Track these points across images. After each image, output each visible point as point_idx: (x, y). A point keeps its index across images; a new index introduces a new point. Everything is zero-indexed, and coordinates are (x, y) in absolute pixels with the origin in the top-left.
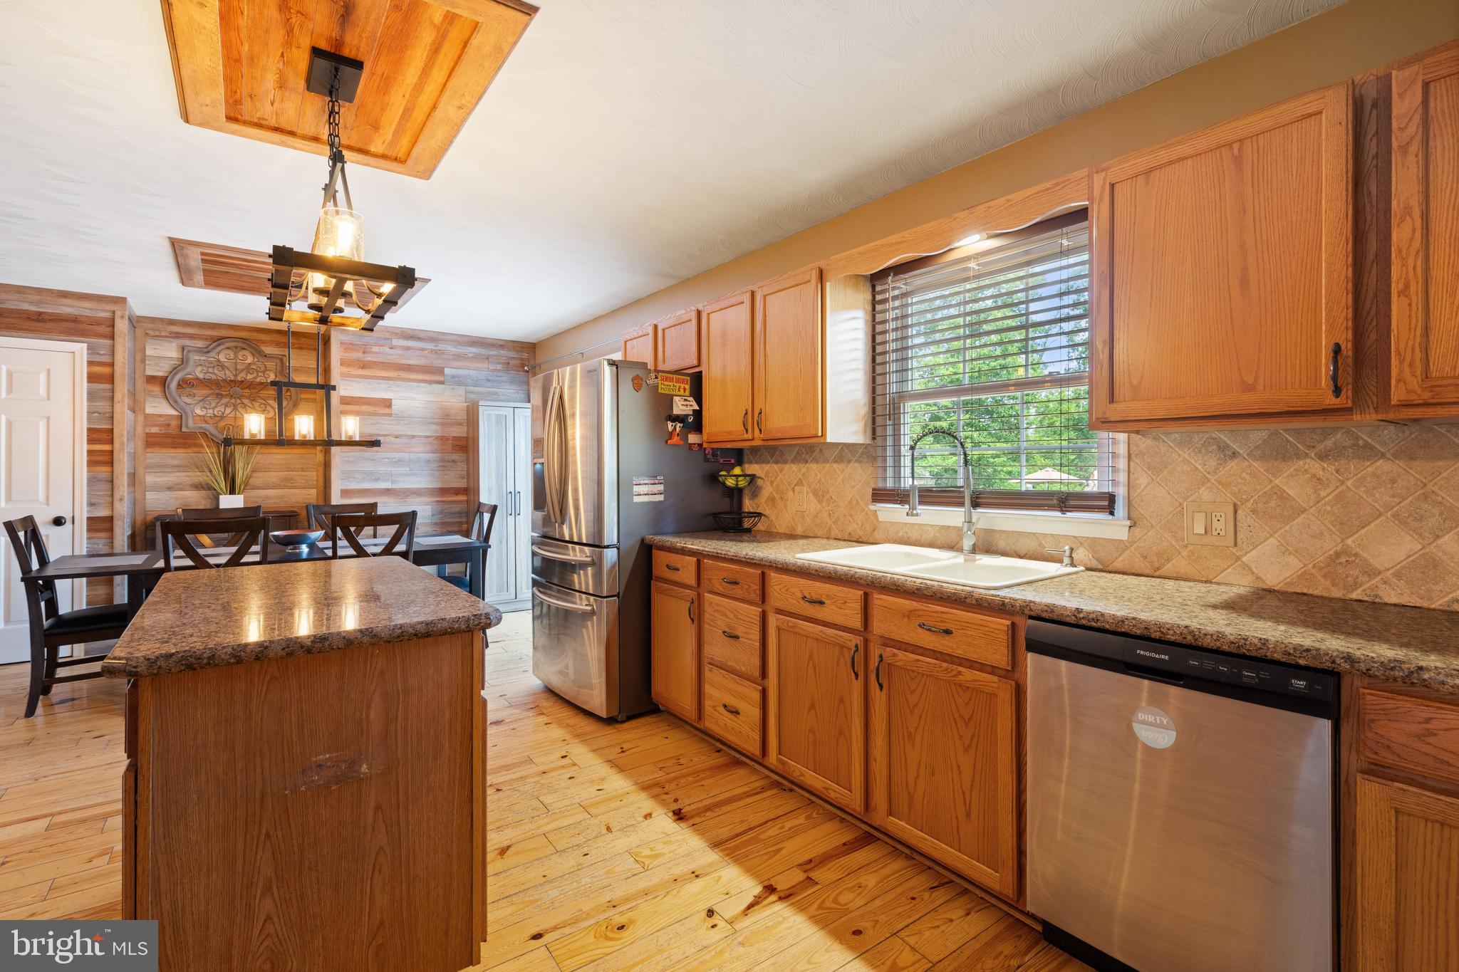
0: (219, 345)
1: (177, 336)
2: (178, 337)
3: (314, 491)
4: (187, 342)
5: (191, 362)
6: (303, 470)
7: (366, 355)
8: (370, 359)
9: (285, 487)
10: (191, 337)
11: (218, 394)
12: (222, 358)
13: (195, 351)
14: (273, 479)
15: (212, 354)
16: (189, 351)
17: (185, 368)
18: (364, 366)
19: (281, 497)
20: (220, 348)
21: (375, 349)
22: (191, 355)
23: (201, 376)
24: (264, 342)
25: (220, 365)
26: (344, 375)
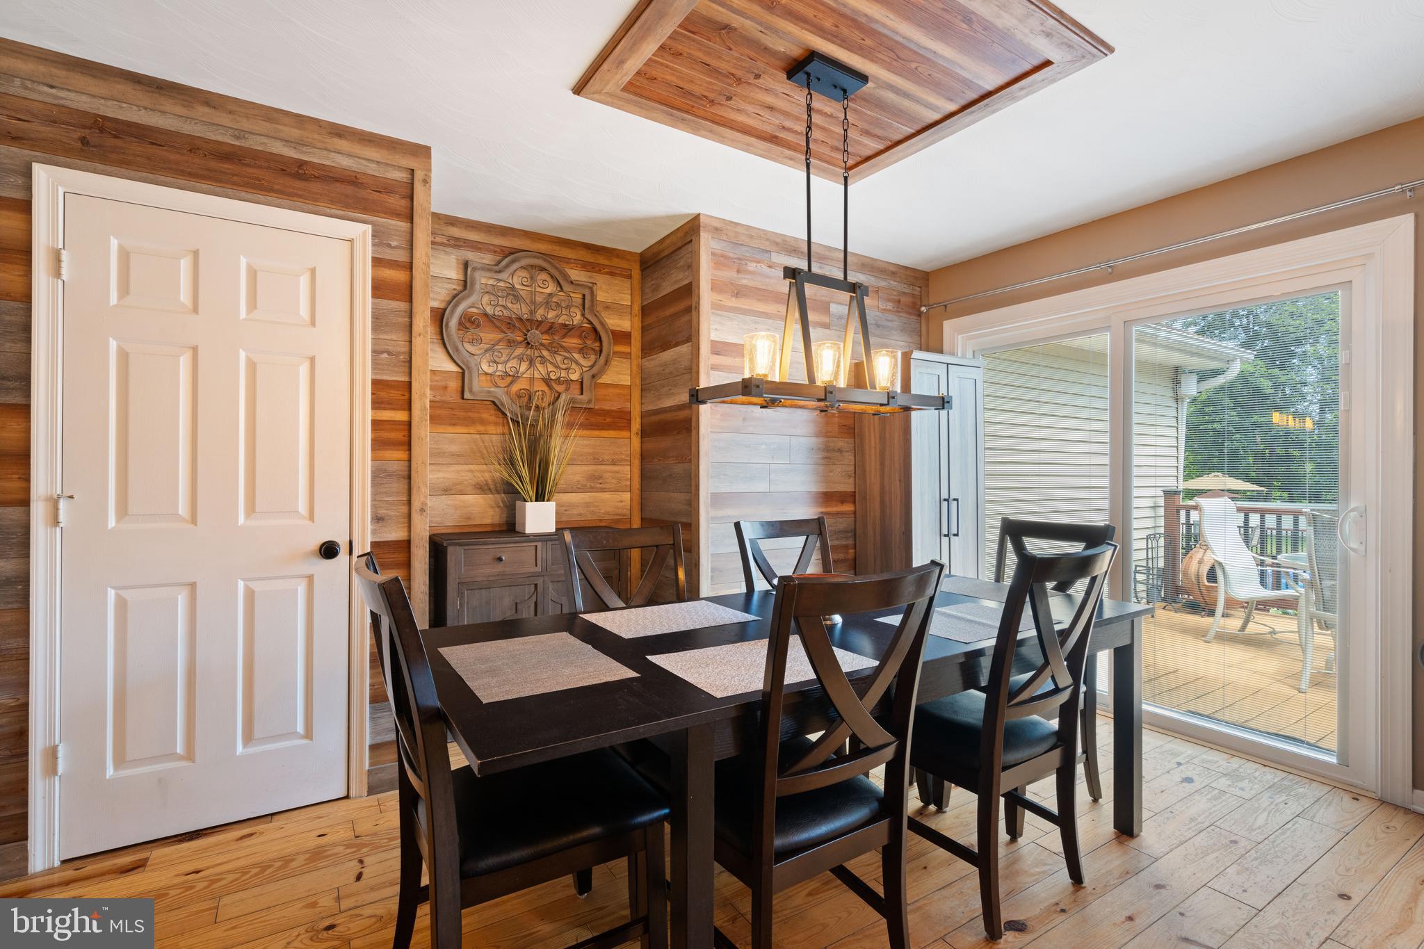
0: (513, 262)
1: (458, 243)
2: (458, 247)
3: (627, 496)
4: (471, 255)
5: (477, 287)
6: (614, 463)
7: (740, 276)
8: (745, 282)
9: (592, 489)
10: (475, 246)
11: (509, 341)
12: (516, 282)
13: (483, 269)
14: (578, 478)
15: (504, 276)
16: (474, 269)
17: (469, 296)
18: (739, 292)
19: (587, 505)
20: (515, 266)
21: (752, 266)
22: (477, 274)
23: (489, 310)
24: (567, 261)
25: (512, 293)
26: (716, 306)
